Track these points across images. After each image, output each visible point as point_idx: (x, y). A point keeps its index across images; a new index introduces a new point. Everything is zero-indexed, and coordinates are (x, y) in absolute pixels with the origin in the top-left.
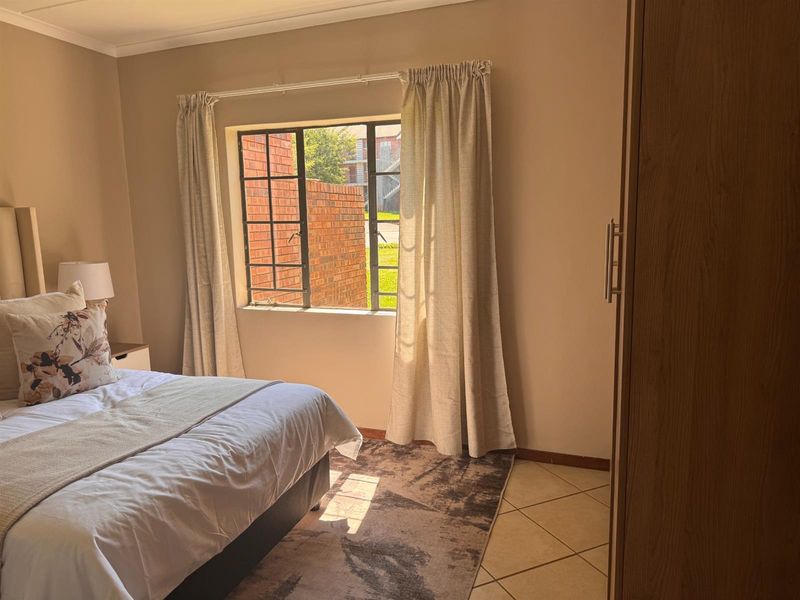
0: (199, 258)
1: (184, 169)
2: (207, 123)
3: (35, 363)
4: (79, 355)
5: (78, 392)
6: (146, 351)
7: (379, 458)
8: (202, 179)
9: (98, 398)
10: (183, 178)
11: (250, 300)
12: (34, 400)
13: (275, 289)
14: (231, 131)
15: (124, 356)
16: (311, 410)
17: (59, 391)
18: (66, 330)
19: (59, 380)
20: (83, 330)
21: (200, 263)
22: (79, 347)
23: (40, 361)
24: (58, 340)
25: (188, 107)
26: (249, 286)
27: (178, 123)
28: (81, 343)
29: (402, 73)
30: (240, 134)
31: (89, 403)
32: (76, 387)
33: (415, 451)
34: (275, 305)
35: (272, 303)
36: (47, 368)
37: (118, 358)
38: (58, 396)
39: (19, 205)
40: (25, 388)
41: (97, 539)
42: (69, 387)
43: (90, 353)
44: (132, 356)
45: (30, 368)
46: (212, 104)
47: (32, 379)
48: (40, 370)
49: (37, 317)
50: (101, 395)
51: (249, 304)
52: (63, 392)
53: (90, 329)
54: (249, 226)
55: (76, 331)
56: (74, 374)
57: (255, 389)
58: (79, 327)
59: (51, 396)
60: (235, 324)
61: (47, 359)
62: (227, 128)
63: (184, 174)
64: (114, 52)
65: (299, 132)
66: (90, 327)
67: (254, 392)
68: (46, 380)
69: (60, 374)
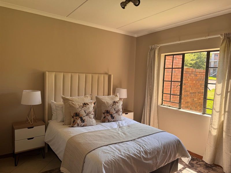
0: (149, 90)
1: (148, 66)
2: (156, 53)
3: (105, 112)
4: (115, 112)
5: (113, 121)
6: (133, 113)
7: (199, 166)
8: (153, 68)
9: (117, 124)
10: (148, 68)
11: (162, 104)
12: (103, 122)
13: (170, 102)
14: (163, 55)
15: (127, 114)
16: (173, 143)
17: (109, 120)
18: (113, 105)
19: (109, 117)
20: (117, 106)
21: (149, 91)
22: (115, 110)
23: (106, 112)
24: (110, 107)
25: (152, 49)
26: (162, 99)
27: (149, 53)
28: (116, 109)
29: (222, 35)
30: (165, 56)
31: (114, 125)
32: (113, 120)
33: (214, 168)
34: (170, 106)
35: (169, 105)
36: (107, 114)
37: (126, 114)
38: (109, 121)
39: (109, 74)
40: (102, 118)
41: (103, 164)
42: (111, 120)
43: (117, 112)
44: (129, 114)
45: (104, 113)
46: (158, 48)
47: (104, 116)
48: (106, 114)
49: (107, 101)
50: (118, 124)
51: (162, 105)
52: (110, 121)
53: (118, 106)
54: (165, 82)
55: (115, 106)
56: (113, 117)
57: (157, 132)
58: (116, 105)
59: (107, 121)
60: (157, 110)
61: (108, 112)
62: (162, 54)
63: (148, 67)
64: (136, 36)
65: (183, 55)
66: (118, 105)
67: (156, 133)
68: (107, 117)
69: (110, 116)
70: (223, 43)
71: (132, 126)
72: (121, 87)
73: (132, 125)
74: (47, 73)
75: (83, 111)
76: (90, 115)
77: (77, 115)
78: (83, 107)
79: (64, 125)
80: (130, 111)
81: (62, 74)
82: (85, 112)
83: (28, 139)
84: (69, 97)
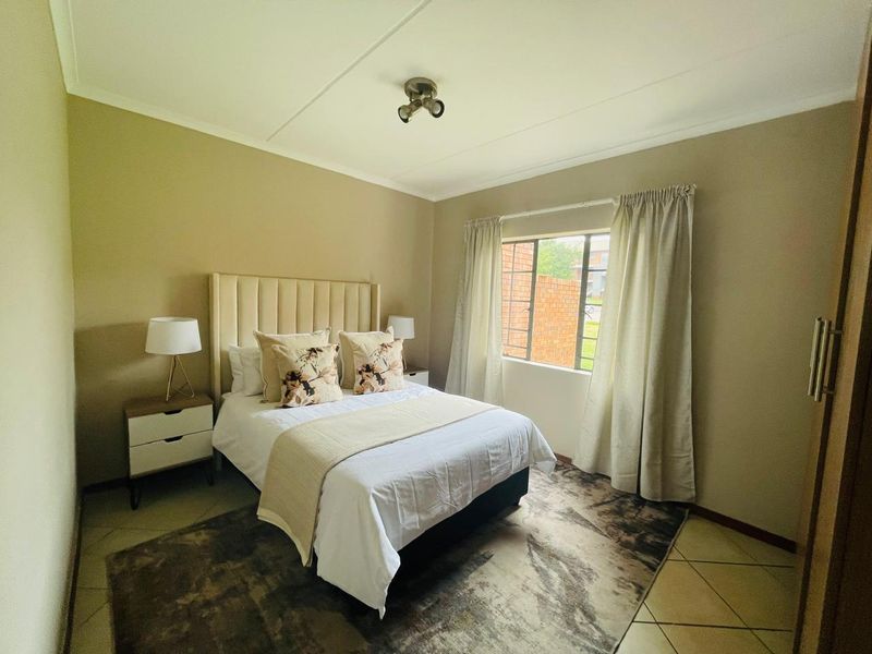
3: (363, 370)
4: (386, 368)
5: (383, 391)
6: (427, 373)
7: (568, 480)
12: (360, 392)
13: (508, 345)
15: (414, 374)
17: (373, 388)
18: (380, 353)
19: (373, 381)
20: (389, 354)
22: (386, 363)
23: (365, 369)
24: (375, 358)
29: (616, 199)
32: (382, 387)
33: (598, 481)
34: (508, 356)
36: (368, 374)
37: (411, 375)
38: (372, 391)
39: (373, 283)
40: (357, 384)
42: (379, 387)
43: (391, 368)
44: (419, 374)
45: (360, 373)
47: (360, 379)
48: (365, 374)
49: (367, 344)
52: (375, 389)
53: (392, 354)
55: (385, 354)
56: (381, 379)
58: (387, 352)
59: (369, 391)
61: (369, 369)
64: (434, 199)
65: (536, 241)
68: (367, 380)
69: (375, 378)
70: (617, 215)
74: (217, 278)
75: (309, 367)
76: (328, 375)
77: (294, 376)
78: (308, 358)
79: (262, 402)
80: (422, 369)
81: (255, 281)
82: (315, 370)
83: (168, 440)
84: (274, 335)
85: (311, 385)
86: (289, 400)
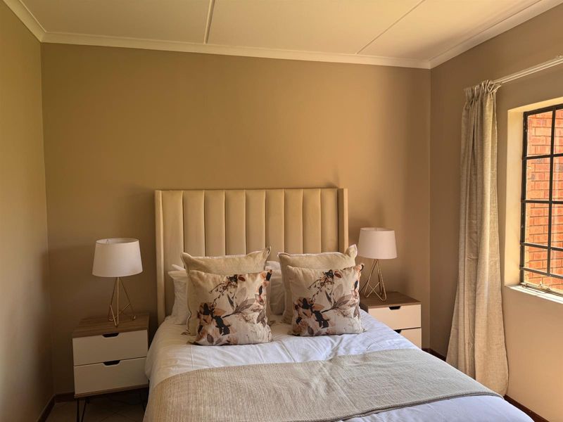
0: (470, 233)
1: (464, 154)
2: (487, 109)
3: (299, 305)
4: (329, 306)
5: (327, 334)
8: (479, 162)
10: (463, 162)
11: (522, 280)
12: (297, 333)
13: (548, 274)
14: (514, 115)
15: (398, 308)
17: (312, 331)
18: (322, 284)
19: (312, 321)
20: (335, 286)
21: (470, 237)
22: (329, 299)
23: (302, 304)
24: (315, 290)
25: (473, 97)
26: (522, 265)
27: (464, 113)
28: (332, 297)
30: (526, 114)
32: (325, 330)
34: (548, 291)
35: (545, 287)
36: (305, 311)
37: (392, 308)
38: (312, 334)
40: (294, 320)
42: (320, 329)
43: (338, 305)
44: (405, 309)
45: (296, 308)
46: (495, 91)
47: (297, 316)
48: (301, 310)
49: (306, 270)
50: (336, 344)
51: (520, 284)
52: (315, 332)
53: (340, 287)
54: (528, 205)
55: (329, 286)
56: (323, 320)
58: (332, 283)
59: (307, 333)
60: (501, 302)
61: (306, 304)
62: (509, 111)
63: (464, 158)
66: (341, 285)
68: (305, 319)
69: (314, 317)
71: (376, 359)
72: (381, 225)
73: (375, 355)
74: (160, 195)
75: (225, 300)
76: (247, 311)
77: (207, 310)
78: (225, 288)
79: (184, 333)
81: (201, 196)
82: (231, 303)
83: (107, 363)
84: (201, 258)
85: (227, 321)
86: (201, 337)
